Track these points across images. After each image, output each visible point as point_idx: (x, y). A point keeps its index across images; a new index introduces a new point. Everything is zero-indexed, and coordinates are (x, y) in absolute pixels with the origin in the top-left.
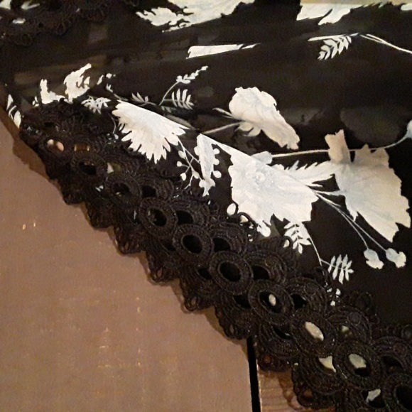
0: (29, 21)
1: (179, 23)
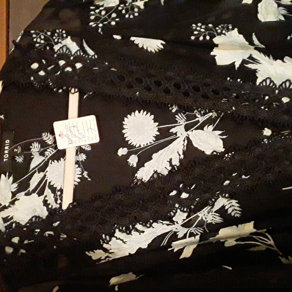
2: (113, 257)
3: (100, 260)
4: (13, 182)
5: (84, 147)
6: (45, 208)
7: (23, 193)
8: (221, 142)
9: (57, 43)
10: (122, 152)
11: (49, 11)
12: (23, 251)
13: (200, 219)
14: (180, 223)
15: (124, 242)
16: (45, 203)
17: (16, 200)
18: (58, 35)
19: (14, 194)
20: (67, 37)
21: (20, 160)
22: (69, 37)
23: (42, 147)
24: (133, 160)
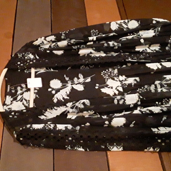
0: (18, 117)
1: (46, 118)
2: (48, 118)
3: (44, 119)
4: (11, 98)
5: (36, 88)
6: (23, 106)
7: (15, 101)
8: (83, 87)
9: (26, 56)
10: (50, 90)
11: (24, 49)
12: (16, 117)
13: (76, 106)
14: (70, 107)
15: (51, 113)
16: (23, 104)
17: (12, 103)
18: (27, 54)
19: (12, 101)
20: (30, 54)
21: (13, 91)
22: (31, 54)
23: (21, 88)
24: (54, 92)
